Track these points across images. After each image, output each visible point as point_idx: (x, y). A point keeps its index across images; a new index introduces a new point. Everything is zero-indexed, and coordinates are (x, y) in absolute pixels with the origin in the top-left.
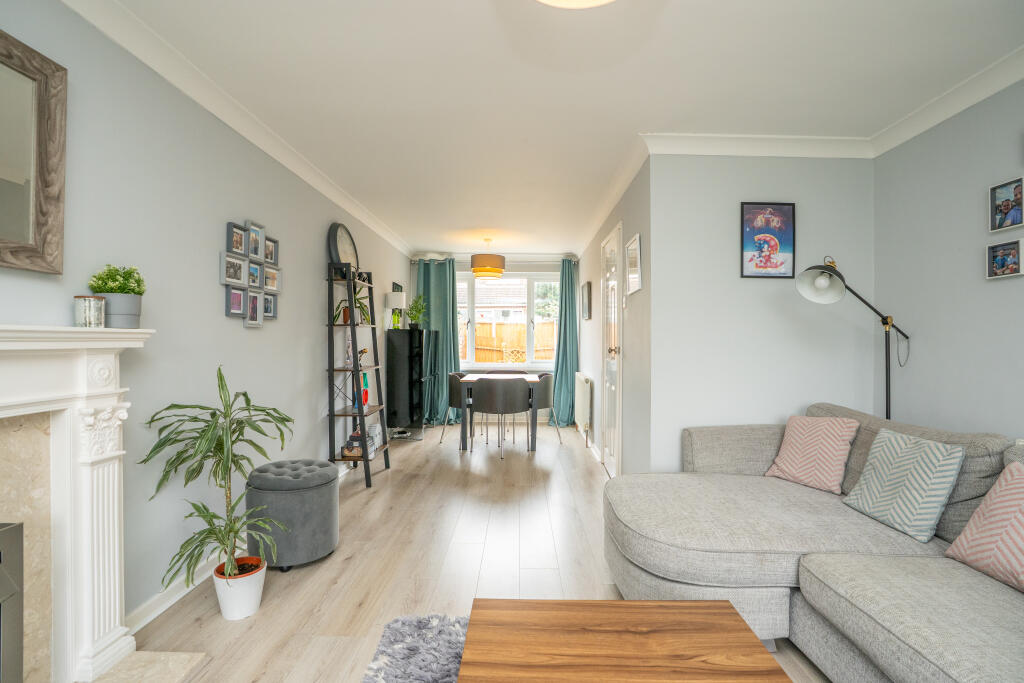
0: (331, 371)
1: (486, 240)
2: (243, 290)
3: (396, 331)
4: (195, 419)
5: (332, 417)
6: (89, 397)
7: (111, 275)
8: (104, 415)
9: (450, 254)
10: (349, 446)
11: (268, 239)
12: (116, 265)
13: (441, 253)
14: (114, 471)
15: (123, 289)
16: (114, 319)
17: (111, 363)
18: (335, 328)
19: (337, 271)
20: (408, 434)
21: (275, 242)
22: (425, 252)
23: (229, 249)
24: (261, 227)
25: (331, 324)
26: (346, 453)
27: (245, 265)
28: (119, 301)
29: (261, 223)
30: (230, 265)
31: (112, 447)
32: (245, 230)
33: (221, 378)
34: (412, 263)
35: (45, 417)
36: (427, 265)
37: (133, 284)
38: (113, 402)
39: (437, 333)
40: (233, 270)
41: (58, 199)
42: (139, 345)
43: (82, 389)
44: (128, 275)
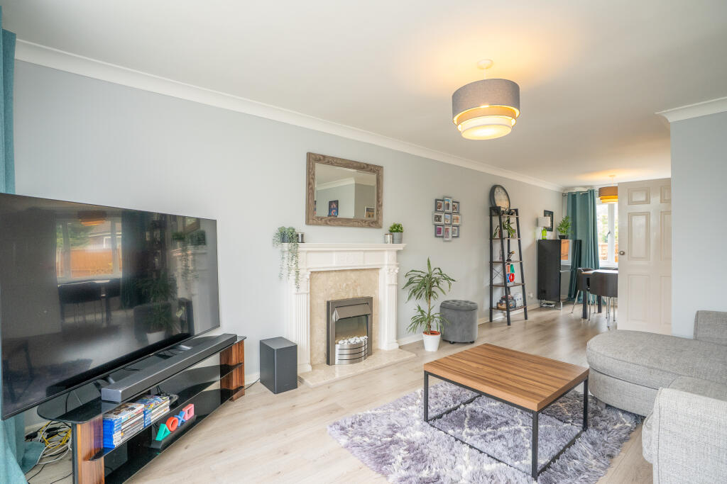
0: (492, 263)
1: (611, 176)
2: (442, 226)
3: (545, 240)
4: (420, 276)
5: (492, 286)
6: (388, 265)
7: (394, 227)
8: (392, 271)
9: (591, 186)
10: (501, 303)
11: (453, 202)
12: (396, 223)
13: (585, 187)
14: (394, 288)
15: (397, 231)
16: (395, 241)
17: (394, 254)
18: (493, 240)
19: (495, 210)
20: (553, 305)
21: (458, 203)
22: (573, 187)
23: (436, 210)
24: (450, 198)
25: (491, 238)
26: (499, 306)
27: (443, 215)
28: (396, 234)
29: (450, 196)
30: (437, 216)
31: (394, 281)
32: (443, 201)
33: (429, 261)
34: (564, 195)
35: (378, 269)
36: (574, 196)
37: (400, 229)
38: (394, 267)
39: (581, 241)
40: (438, 218)
41: (382, 205)
42: (401, 249)
43: (386, 263)
44: (399, 226)
